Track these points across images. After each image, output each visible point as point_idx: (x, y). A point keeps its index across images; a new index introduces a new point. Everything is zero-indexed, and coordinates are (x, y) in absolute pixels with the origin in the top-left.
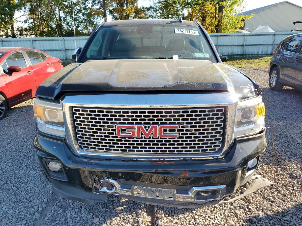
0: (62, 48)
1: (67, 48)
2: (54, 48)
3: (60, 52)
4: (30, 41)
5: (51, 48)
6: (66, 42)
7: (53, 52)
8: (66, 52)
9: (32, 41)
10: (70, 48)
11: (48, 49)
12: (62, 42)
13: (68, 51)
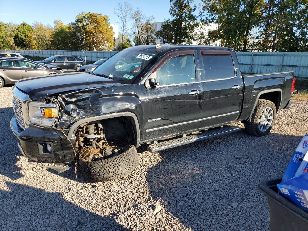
0: (279, 63)
1: (285, 64)
2: (272, 64)
3: (276, 68)
4: (251, 55)
5: (269, 63)
6: (286, 57)
7: (269, 67)
8: (282, 68)
9: (253, 55)
10: (288, 64)
11: (266, 63)
12: (282, 57)
13: (285, 67)
